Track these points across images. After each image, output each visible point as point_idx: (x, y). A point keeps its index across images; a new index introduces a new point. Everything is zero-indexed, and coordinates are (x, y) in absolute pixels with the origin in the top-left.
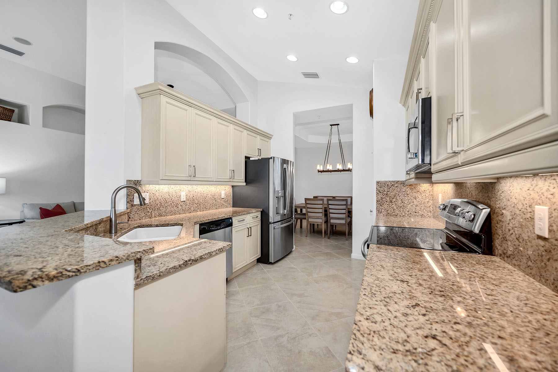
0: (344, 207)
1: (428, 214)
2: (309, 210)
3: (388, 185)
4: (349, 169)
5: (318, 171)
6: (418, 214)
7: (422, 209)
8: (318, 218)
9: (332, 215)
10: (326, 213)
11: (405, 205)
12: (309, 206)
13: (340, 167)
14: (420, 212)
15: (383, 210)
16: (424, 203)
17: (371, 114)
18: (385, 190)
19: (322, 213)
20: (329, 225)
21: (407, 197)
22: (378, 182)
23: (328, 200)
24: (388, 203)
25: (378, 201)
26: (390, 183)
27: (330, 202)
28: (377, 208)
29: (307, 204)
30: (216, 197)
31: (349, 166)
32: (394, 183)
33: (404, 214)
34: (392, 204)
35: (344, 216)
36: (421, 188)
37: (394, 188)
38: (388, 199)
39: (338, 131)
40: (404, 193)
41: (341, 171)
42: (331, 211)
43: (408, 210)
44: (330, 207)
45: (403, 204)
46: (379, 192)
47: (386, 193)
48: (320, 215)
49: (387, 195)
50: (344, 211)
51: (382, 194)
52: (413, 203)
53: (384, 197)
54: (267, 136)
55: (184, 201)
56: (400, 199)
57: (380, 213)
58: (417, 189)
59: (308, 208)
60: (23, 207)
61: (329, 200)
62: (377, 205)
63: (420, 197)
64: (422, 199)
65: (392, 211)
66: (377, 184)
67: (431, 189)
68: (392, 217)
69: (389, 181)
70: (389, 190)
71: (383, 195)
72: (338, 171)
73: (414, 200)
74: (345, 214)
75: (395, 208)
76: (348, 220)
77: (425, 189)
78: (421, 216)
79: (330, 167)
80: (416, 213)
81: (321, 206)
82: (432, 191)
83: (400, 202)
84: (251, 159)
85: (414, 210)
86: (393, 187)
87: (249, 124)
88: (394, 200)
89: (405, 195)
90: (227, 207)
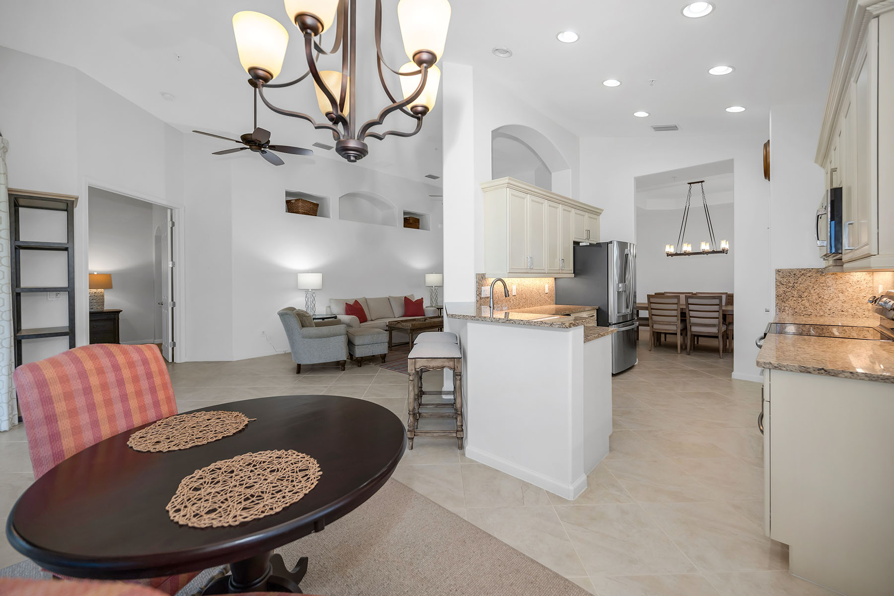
0: (716, 308)
1: (865, 313)
2: (654, 312)
3: (794, 274)
4: (723, 250)
5: (667, 254)
6: (846, 314)
7: (854, 305)
8: (669, 323)
9: (693, 320)
10: (683, 316)
11: (824, 302)
12: (653, 306)
13: (705, 247)
14: (849, 310)
15: (786, 308)
16: (858, 298)
17: (767, 174)
18: (790, 281)
19: (676, 316)
20: (689, 334)
21: (828, 290)
22: (778, 271)
23: (687, 298)
24: (795, 299)
25: (778, 296)
26: (798, 272)
27: (691, 301)
28: (776, 305)
29: (651, 303)
30: (540, 291)
31: (724, 245)
32: (805, 271)
33: (822, 314)
34: (802, 300)
35: (715, 321)
36: (852, 277)
37: (805, 278)
38: (796, 293)
39: (703, 192)
40: (822, 285)
41: (708, 253)
42: (692, 313)
43: (829, 308)
44: (691, 307)
45: (820, 299)
46: (779, 284)
47: (791, 285)
48: (674, 319)
49: (793, 287)
50: (716, 315)
51: (784, 286)
52: (838, 299)
53: (788, 290)
54: (595, 212)
55: (515, 295)
56: (816, 293)
57: (781, 312)
58: (844, 278)
59: (652, 309)
60: (330, 302)
61: (689, 298)
62: (776, 300)
63: (850, 290)
64: (853, 293)
65: (803, 309)
66: (776, 274)
67: (870, 279)
68: (802, 317)
69: (797, 269)
70: (796, 281)
71: (788, 287)
72: (704, 253)
73: (840, 295)
74: (718, 318)
75: (807, 304)
76: (724, 328)
77: (858, 279)
78: (852, 317)
79: (687, 248)
80: (842, 311)
81: (675, 307)
82: (871, 281)
83: (815, 297)
84: (581, 244)
85: (840, 308)
86: (803, 276)
87: (571, 198)
88: (806, 294)
89: (825, 288)
90: (550, 304)
